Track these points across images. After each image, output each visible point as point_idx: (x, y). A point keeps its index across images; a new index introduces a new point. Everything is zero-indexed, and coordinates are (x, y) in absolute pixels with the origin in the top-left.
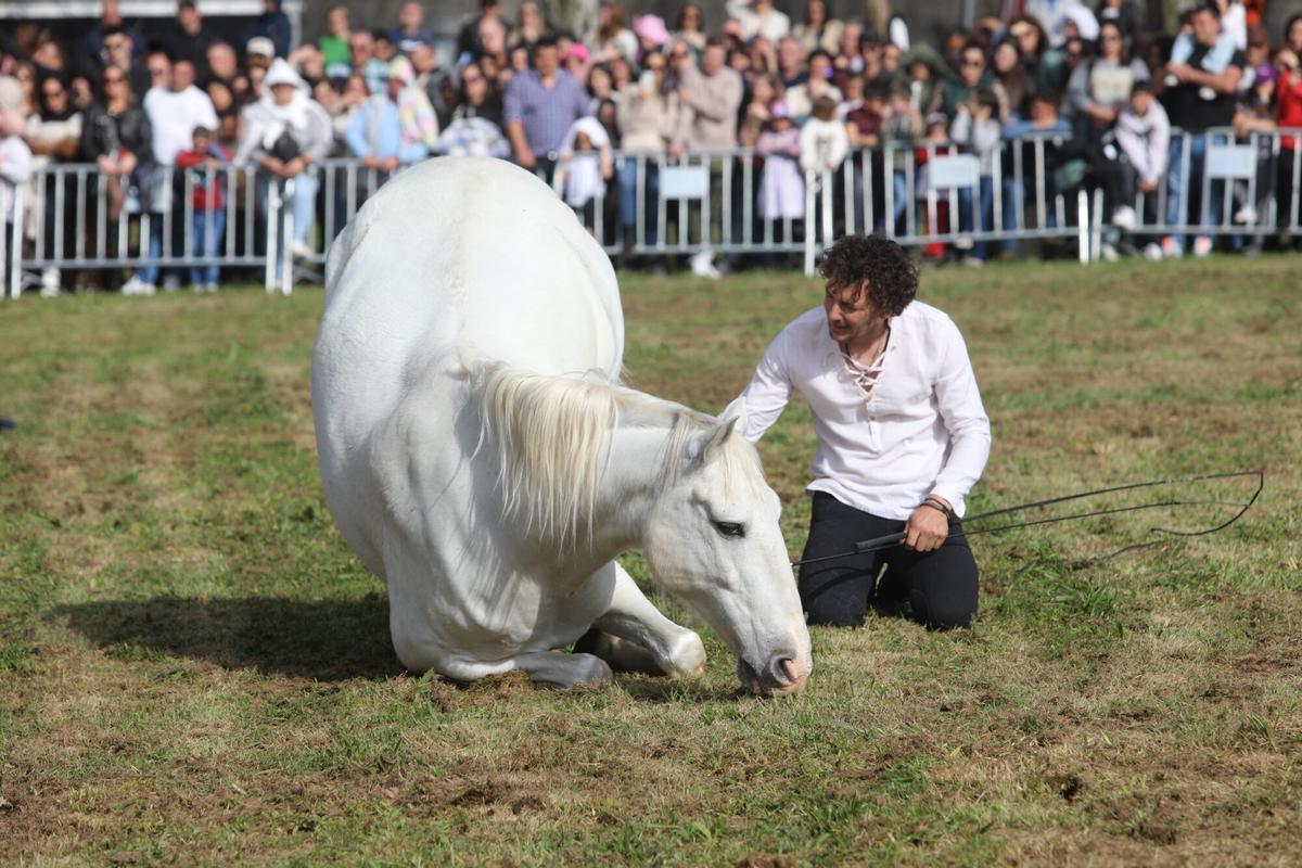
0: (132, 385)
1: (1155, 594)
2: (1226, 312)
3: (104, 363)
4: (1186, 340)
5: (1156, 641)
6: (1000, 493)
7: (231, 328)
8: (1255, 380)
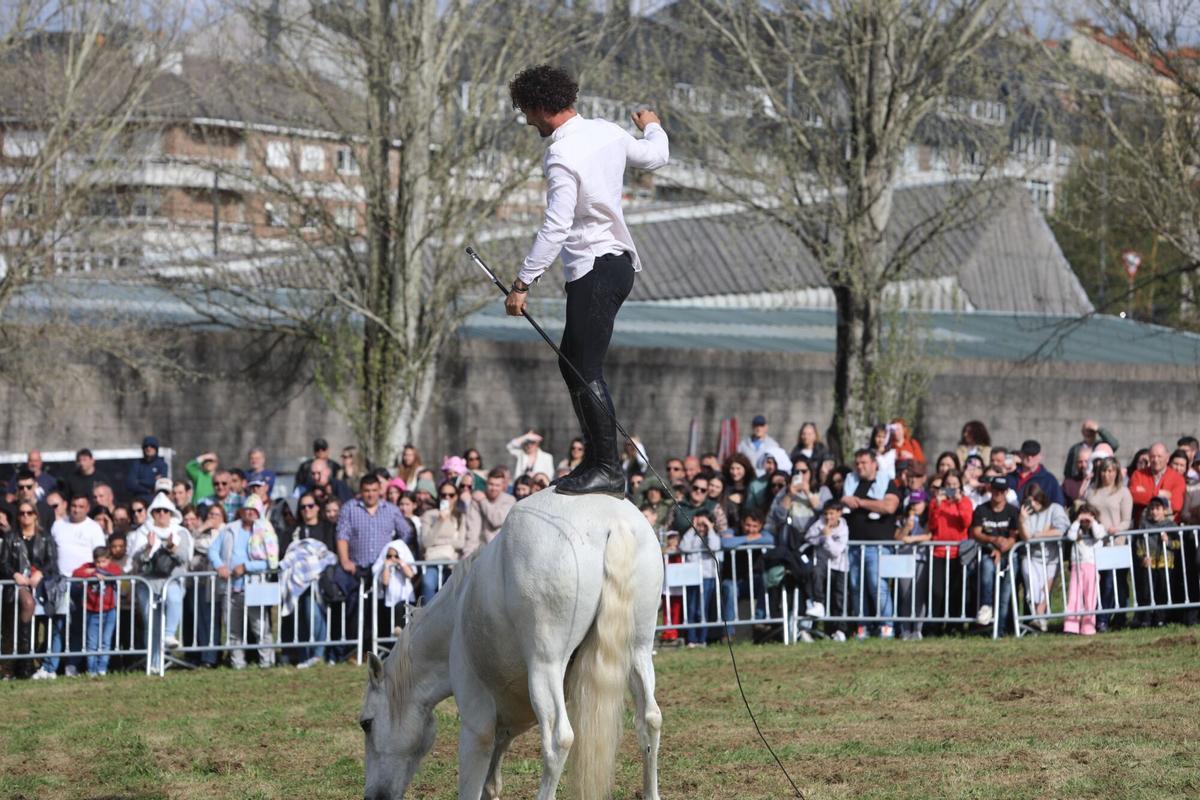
0: (40, 753)
2: (897, 683)
3: (18, 737)
4: (866, 706)
7: (118, 705)
8: (920, 737)
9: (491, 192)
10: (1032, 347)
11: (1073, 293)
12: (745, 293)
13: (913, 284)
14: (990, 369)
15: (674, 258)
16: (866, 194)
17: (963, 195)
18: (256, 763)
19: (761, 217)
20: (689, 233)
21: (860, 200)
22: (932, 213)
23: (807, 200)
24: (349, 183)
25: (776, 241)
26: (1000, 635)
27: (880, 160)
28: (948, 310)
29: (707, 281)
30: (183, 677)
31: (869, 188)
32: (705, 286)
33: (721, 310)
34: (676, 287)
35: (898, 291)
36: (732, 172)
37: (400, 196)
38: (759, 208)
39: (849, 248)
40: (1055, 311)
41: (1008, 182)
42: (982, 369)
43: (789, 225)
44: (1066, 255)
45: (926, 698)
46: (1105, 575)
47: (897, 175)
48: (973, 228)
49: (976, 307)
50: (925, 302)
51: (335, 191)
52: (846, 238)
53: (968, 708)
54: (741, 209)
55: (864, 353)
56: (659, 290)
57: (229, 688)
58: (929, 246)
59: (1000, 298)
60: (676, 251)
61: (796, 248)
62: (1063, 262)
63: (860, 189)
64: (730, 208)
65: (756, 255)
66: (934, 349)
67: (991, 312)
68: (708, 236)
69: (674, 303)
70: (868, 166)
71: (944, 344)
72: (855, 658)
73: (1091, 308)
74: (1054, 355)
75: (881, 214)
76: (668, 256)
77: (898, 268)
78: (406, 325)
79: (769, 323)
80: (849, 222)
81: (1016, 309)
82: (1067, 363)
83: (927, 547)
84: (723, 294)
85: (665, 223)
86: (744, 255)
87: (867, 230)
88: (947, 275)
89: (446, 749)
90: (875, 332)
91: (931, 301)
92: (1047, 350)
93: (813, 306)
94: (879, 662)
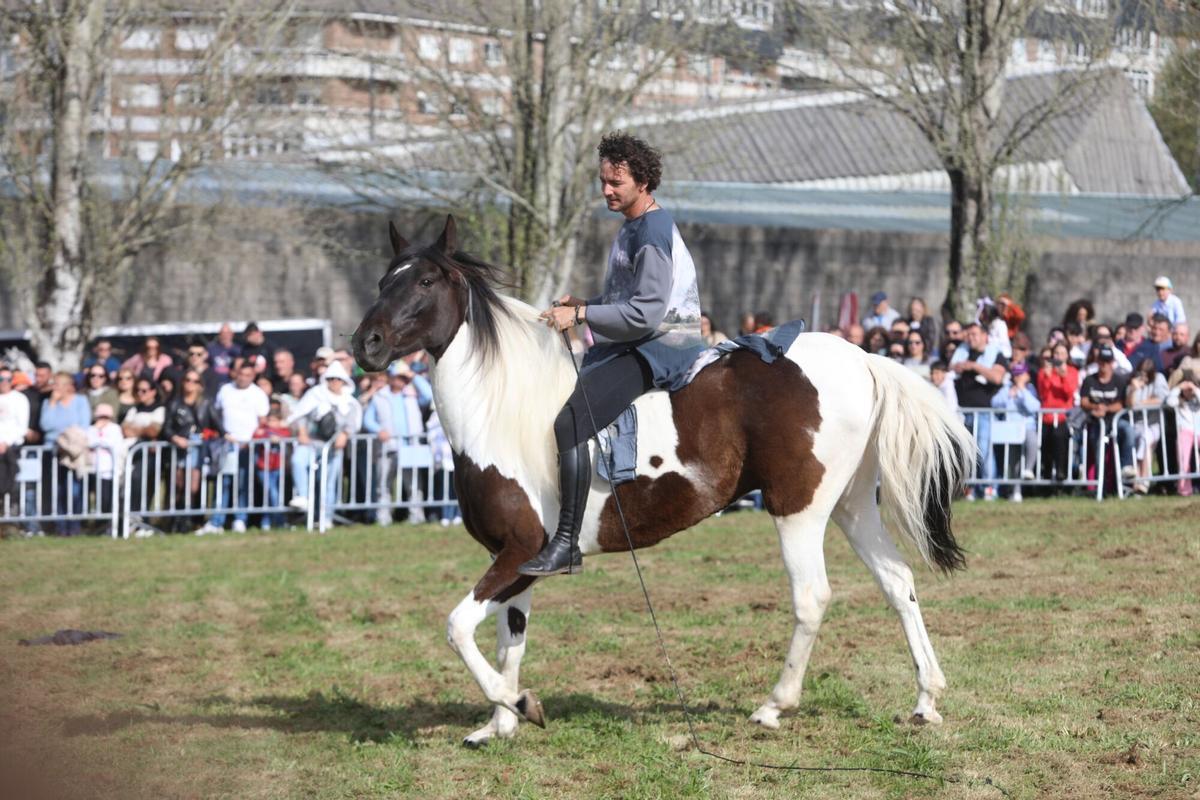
0: (209, 601)
1: (966, 754)
2: (1008, 542)
3: (190, 586)
4: (980, 563)
5: (968, 790)
6: (850, 678)
7: (282, 558)
8: (1032, 591)
9: (627, 82)
10: (1133, 227)
11: (1172, 176)
12: (864, 176)
13: (1022, 168)
14: (1095, 248)
15: (798, 144)
16: (979, 82)
17: (1068, 84)
18: (411, 613)
19: (880, 104)
20: (812, 121)
21: (974, 88)
22: (1040, 101)
23: (924, 89)
24: (495, 73)
25: (893, 128)
26: (1105, 496)
27: (993, 50)
28: (1055, 192)
29: (828, 164)
30: (343, 531)
31: (982, 77)
32: (826, 170)
33: (841, 193)
34: (800, 171)
35: (1008, 173)
36: (852, 62)
37: (543, 87)
38: (878, 96)
39: (963, 134)
40: (1156, 193)
41: (1113, 72)
42: (1087, 247)
43: (906, 112)
44: (1166, 140)
45: (1036, 556)
47: (1008, 65)
48: (1079, 115)
49: (1080, 189)
50: (1033, 184)
51: (482, 82)
52: (960, 124)
53: (1076, 565)
54: (862, 97)
55: (976, 233)
56: (784, 173)
57: (384, 543)
58: (1037, 132)
59: (1103, 181)
60: (800, 136)
61: (913, 133)
62: (1162, 147)
63: (974, 78)
64: (852, 97)
65: (875, 140)
66: (1043, 229)
67: (1096, 194)
68: (830, 123)
69: (798, 186)
70: (981, 58)
71: (1051, 223)
72: (968, 518)
73: (1189, 190)
74: (1155, 234)
75: (993, 100)
76: (792, 140)
77: (1009, 153)
78: (548, 205)
79: (887, 204)
80: (962, 110)
81: (1119, 191)
82: (1166, 242)
83: (1037, 414)
84: (844, 176)
85: (790, 111)
86: (863, 141)
87: (981, 116)
88: (1054, 159)
89: (586, 602)
90: (986, 210)
91: (1039, 183)
92: (1148, 230)
93: (927, 188)
94: (991, 522)
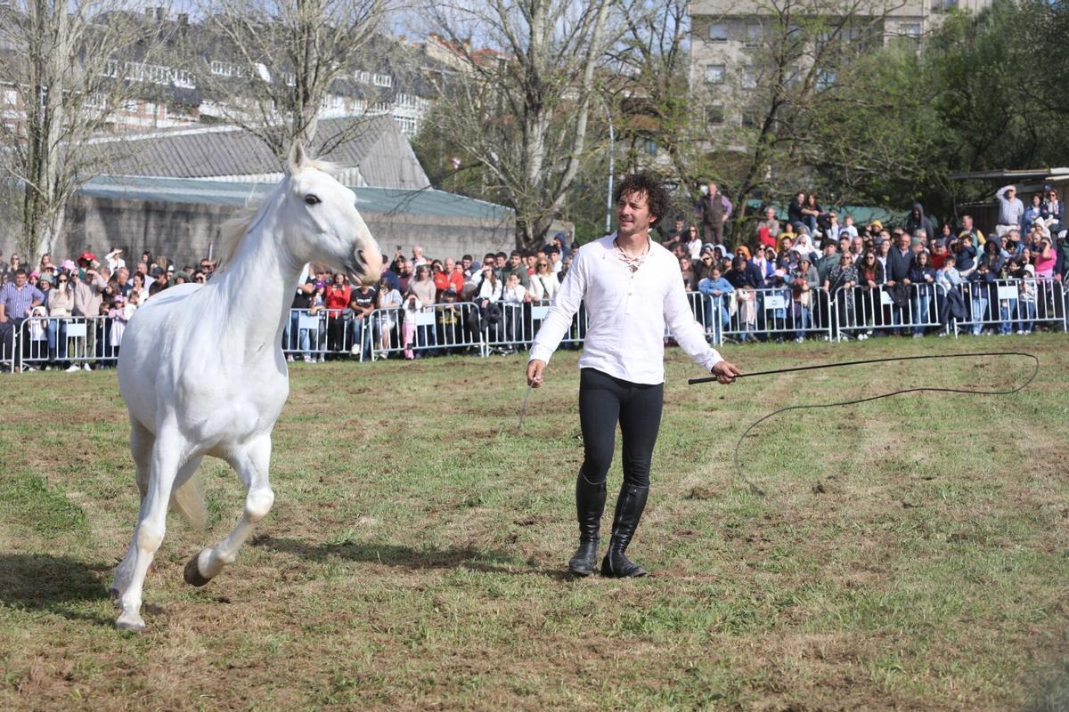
10: (394, 206)
11: (421, 178)
12: (243, 174)
14: (373, 218)
15: (204, 154)
16: (303, 121)
17: (356, 122)
19: (245, 132)
21: (300, 124)
22: (338, 132)
23: (271, 124)
25: (253, 145)
26: (363, 360)
27: (311, 102)
29: (222, 167)
31: (305, 118)
32: (221, 170)
33: (229, 183)
34: (206, 172)
37: (46, 117)
38: (244, 127)
40: (410, 187)
42: (368, 217)
43: (260, 136)
44: (418, 157)
45: (312, 392)
46: (420, 328)
47: (320, 111)
48: (360, 140)
49: (368, 184)
54: (238, 128)
56: (196, 172)
58: (336, 149)
59: (381, 180)
60: (205, 150)
61: (265, 149)
62: (415, 161)
63: (300, 118)
64: (229, 128)
67: (376, 187)
68: (223, 142)
69: (204, 179)
70: (304, 105)
73: (428, 185)
74: (406, 211)
75: (312, 130)
76: (201, 154)
78: (48, 188)
80: (294, 136)
81: (390, 185)
82: (414, 215)
83: (326, 312)
84: (231, 174)
85: (199, 135)
87: (304, 139)
88: (353, 166)
92: (401, 207)
